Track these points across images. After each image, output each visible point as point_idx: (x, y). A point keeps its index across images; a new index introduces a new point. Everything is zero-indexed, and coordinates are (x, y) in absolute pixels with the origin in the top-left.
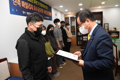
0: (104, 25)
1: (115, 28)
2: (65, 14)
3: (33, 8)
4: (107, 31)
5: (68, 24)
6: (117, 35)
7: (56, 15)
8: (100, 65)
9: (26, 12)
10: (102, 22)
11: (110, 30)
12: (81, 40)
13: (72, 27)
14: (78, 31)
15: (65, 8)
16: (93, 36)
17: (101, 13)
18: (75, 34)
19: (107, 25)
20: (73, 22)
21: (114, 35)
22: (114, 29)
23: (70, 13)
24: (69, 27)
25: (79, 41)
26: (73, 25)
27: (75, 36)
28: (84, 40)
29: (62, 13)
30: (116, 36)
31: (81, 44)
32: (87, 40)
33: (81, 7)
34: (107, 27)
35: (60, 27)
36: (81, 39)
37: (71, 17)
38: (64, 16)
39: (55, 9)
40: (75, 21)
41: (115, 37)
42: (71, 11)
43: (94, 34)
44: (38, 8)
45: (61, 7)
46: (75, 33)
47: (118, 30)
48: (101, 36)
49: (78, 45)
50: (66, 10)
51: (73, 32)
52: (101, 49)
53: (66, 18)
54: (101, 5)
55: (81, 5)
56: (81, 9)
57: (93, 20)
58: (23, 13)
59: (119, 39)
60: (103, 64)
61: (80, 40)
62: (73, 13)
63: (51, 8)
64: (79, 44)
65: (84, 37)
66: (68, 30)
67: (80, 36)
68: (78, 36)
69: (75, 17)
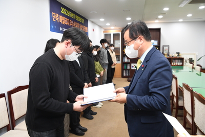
0: (163, 48)
1: (178, 53)
2: (105, 29)
3: (70, 23)
4: (166, 56)
6: (181, 63)
7: (93, 31)
8: (147, 102)
10: (159, 43)
11: (171, 55)
12: (128, 70)
13: (116, 50)
14: (124, 55)
15: (106, 22)
16: (146, 62)
17: (159, 30)
18: (119, 60)
19: (167, 48)
21: (177, 63)
22: (177, 55)
23: (112, 28)
25: (124, 71)
26: (116, 46)
27: (120, 62)
28: (132, 68)
29: (100, 27)
30: (179, 64)
31: (128, 75)
33: (129, 21)
34: (167, 51)
36: (128, 68)
37: (114, 34)
38: (104, 32)
40: (119, 39)
41: (177, 65)
42: (115, 26)
43: (147, 60)
44: (74, 23)
45: (102, 20)
47: (182, 57)
48: (158, 62)
49: (123, 77)
50: (108, 24)
51: (117, 56)
52: (155, 81)
54: (157, 18)
55: (129, 19)
57: (148, 38)
59: (183, 69)
60: (152, 102)
61: (126, 70)
62: (118, 28)
63: (87, 20)
64: (125, 75)
65: (132, 65)
67: (127, 63)
68: (123, 64)
69: (120, 33)
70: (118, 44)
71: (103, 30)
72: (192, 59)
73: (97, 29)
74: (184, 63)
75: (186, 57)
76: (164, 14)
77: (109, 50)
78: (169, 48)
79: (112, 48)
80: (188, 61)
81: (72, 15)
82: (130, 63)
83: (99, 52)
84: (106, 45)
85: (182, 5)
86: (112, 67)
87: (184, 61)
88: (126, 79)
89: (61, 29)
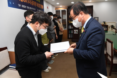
1: (104, 22)
2: (56, 7)
3: (28, 1)
5: (59, 18)
6: (106, 29)
7: (48, 8)
9: (21, 5)
12: (72, 34)
13: (64, 21)
14: (69, 24)
17: (92, 7)
18: (66, 28)
20: (64, 16)
23: (61, 6)
24: (61, 20)
25: (69, 35)
26: (64, 18)
27: (66, 29)
28: (75, 33)
29: (53, 6)
31: (72, 37)
32: (77, 33)
33: (72, 1)
35: (52, 20)
36: (72, 32)
37: (62, 11)
38: (55, 9)
39: (47, 2)
40: (65, 14)
44: (31, 1)
46: (66, 26)
47: (107, 24)
49: (68, 38)
51: (64, 25)
53: (58, 12)
56: (73, 3)
58: (19, 6)
59: (107, 32)
61: (71, 34)
62: (64, 6)
64: (70, 37)
65: (75, 30)
66: (60, 23)
67: (71, 30)
68: (69, 30)
69: (66, 10)
70: (65, 17)
72: (113, 26)
74: (108, 28)
75: (109, 25)
78: (98, 19)
80: (110, 27)
82: (73, 30)
87: (108, 27)
88: (71, 40)
89: (19, 5)
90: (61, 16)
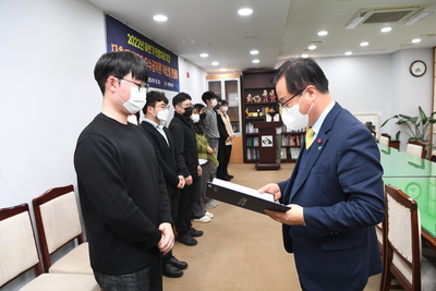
2: (210, 73)
7: (188, 77)
12: (256, 148)
13: (231, 112)
14: (247, 120)
15: (211, 59)
16: (326, 133)
18: (237, 131)
20: (231, 96)
25: (249, 151)
26: (232, 104)
27: (240, 134)
28: (263, 145)
29: (201, 68)
31: (254, 157)
32: (272, 145)
33: (255, 57)
36: (256, 143)
37: (226, 82)
38: (207, 78)
39: (186, 60)
40: (236, 91)
42: (229, 66)
43: (327, 130)
44: (152, 63)
45: (204, 55)
46: (238, 126)
49: (246, 161)
50: (215, 63)
51: (234, 124)
54: (306, 51)
55: (255, 52)
56: (256, 61)
61: (252, 148)
62: (233, 70)
63: (174, 58)
64: (249, 157)
65: (263, 138)
67: (253, 136)
68: (247, 137)
69: (238, 80)
70: (235, 100)
71: (205, 75)
72: (371, 123)
73: (194, 72)
76: (318, 42)
77: (219, 112)
79: (225, 108)
81: (148, 48)
82: (258, 136)
83: (203, 117)
84: (214, 102)
85: (352, 26)
86: (227, 144)
88: (254, 165)
90: (223, 98)
